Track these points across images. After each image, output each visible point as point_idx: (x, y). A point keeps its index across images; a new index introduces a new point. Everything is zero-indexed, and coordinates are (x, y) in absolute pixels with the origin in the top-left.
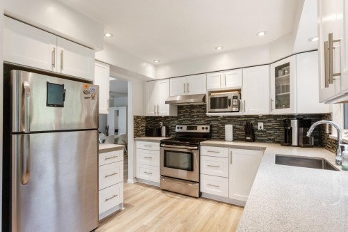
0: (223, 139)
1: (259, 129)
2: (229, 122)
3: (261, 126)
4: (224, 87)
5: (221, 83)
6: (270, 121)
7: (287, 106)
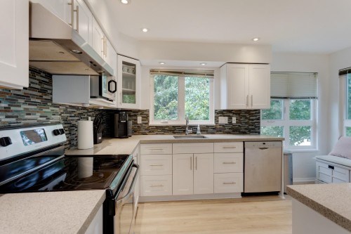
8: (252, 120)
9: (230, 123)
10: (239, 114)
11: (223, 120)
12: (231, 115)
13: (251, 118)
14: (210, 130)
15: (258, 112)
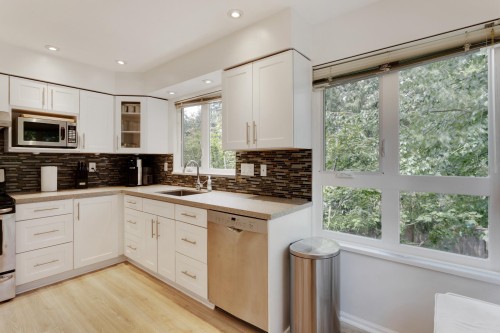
0: (38, 189)
1: (91, 170)
2: (52, 163)
3: (92, 167)
4: (50, 108)
5: (44, 101)
6: (103, 161)
7: (137, 145)
8: (296, 171)
9: (258, 175)
10: (272, 159)
11: (248, 170)
12: (259, 160)
13: (294, 166)
14: (230, 185)
15: (306, 154)
